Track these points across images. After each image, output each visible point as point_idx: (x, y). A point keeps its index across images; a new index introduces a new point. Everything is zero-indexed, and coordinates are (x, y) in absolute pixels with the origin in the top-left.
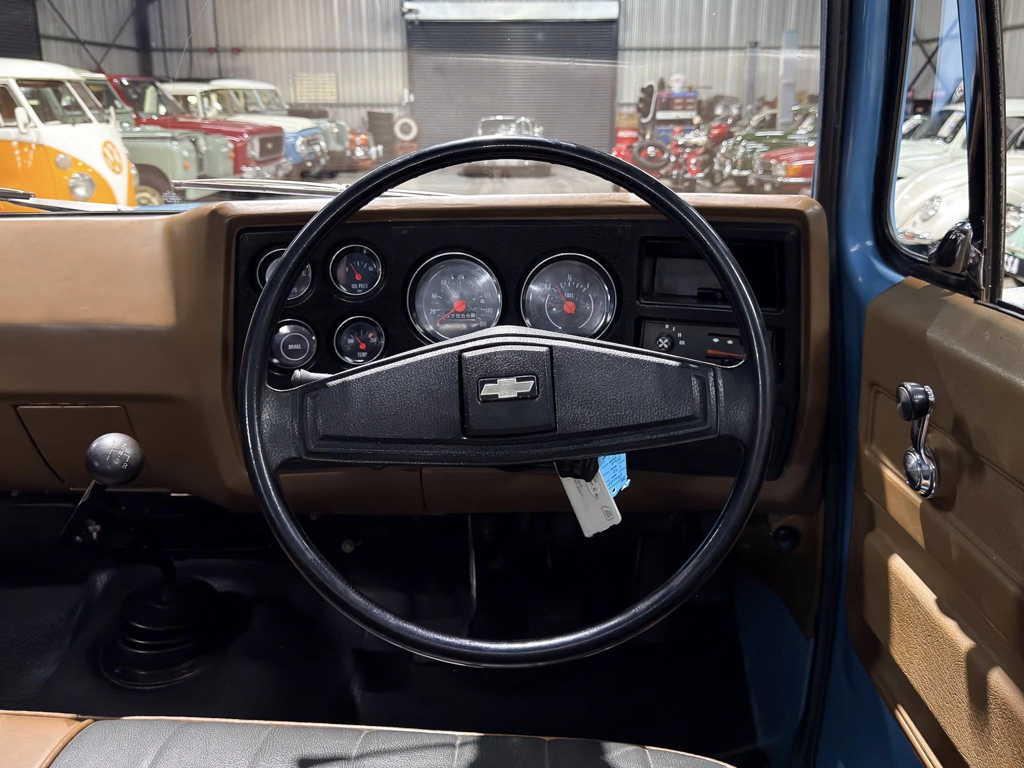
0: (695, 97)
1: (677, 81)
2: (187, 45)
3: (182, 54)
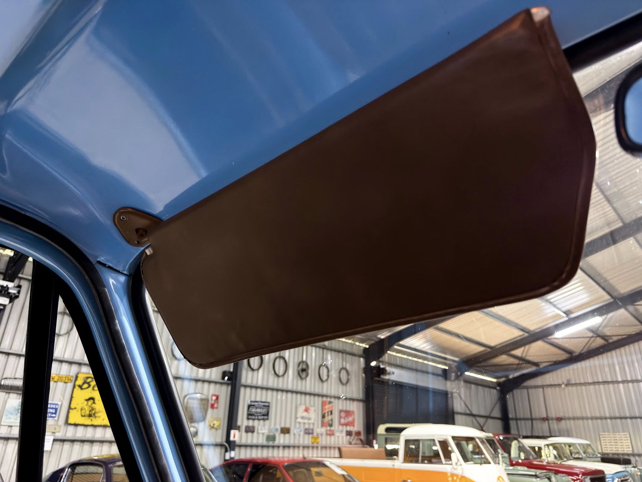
2: (529, 416)
3: (527, 422)
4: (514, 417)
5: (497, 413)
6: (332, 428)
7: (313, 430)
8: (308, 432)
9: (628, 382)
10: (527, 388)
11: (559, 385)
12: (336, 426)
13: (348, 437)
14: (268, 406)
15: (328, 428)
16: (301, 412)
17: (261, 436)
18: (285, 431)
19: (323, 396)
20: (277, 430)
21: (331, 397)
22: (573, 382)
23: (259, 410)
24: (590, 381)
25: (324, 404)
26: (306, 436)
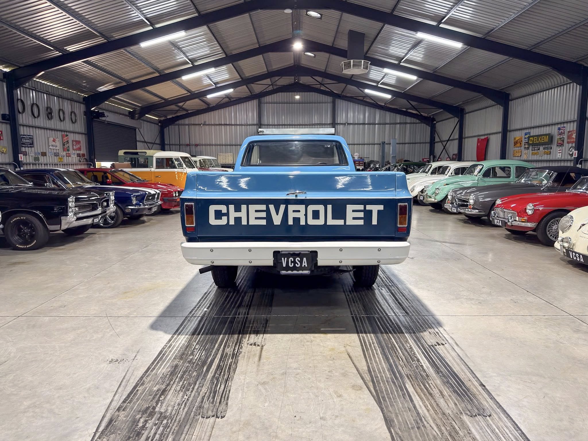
0: (363, 161)
1: (356, 155)
2: (179, 143)
3: (177, 146)
4: (168, 143)
5: (158, 141)
6: (69, 152)
7: (58, 153)
8: (56, 155)
9: (237, 125)
10: (179, 125)
11: (200, 125)
12: (71, 151)
13: (78, 157)
14: (32, 138)
15: (67, 152)
16: (51, 143)
17: (31, 157)
18: (44, 154)
19: (62, 131)
20: (39, 153)
21: (66, 132)
22: (207, 123)
23: (27, 141)
24: (217, 123)
25: (63, 136)
26: (56, 157)
